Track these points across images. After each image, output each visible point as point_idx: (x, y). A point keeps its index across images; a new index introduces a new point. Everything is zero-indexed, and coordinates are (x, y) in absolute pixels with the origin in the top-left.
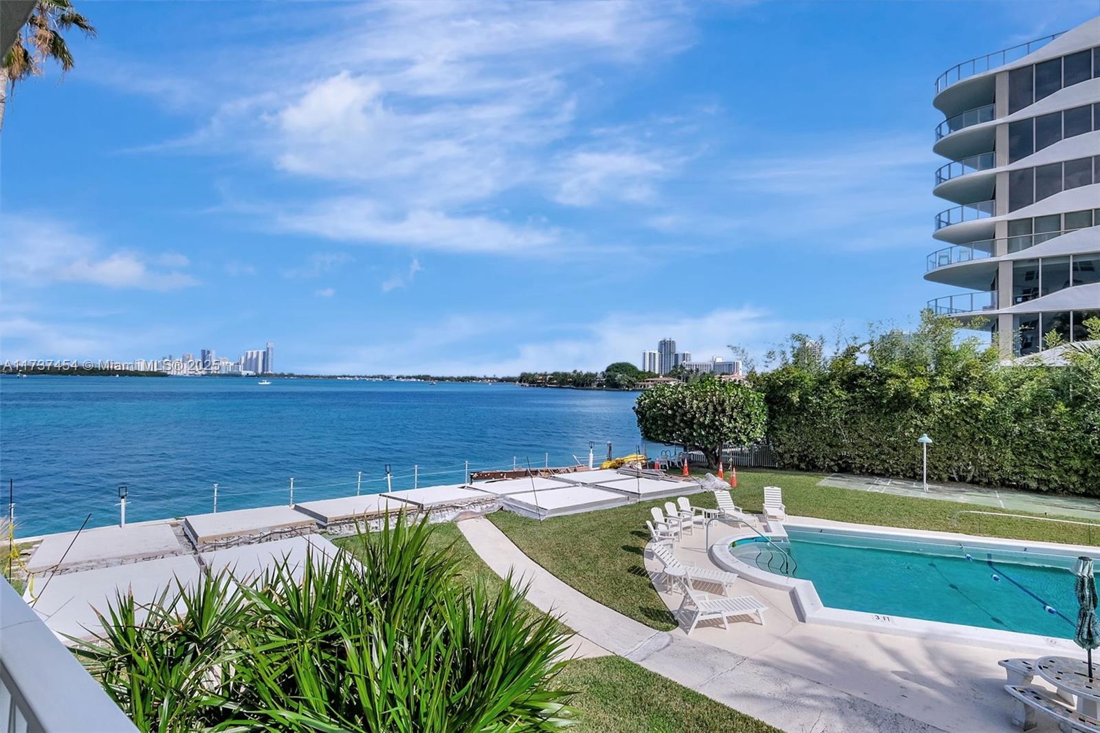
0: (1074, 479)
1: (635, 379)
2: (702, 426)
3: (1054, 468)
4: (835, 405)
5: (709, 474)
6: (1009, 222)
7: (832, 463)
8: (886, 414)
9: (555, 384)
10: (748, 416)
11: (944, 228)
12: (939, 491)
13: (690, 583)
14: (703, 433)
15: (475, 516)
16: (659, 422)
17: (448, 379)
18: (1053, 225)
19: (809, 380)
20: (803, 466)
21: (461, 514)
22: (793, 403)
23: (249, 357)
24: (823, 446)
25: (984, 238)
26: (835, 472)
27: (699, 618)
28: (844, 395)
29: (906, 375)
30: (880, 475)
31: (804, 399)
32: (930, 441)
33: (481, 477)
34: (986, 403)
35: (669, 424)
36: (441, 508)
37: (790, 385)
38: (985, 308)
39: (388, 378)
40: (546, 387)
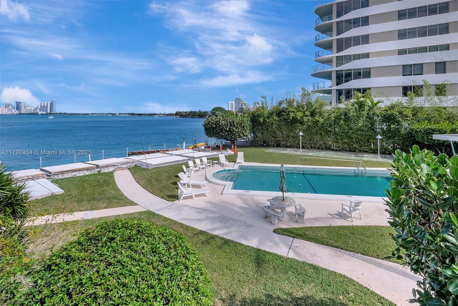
0: (346, 146)
1: (224, 113)
2: (226, 131)
3: (340, 142)
4: (274, 122)
5: (228, 149)
6: (337, 57)
7: (274, 143)
8: (290, 125)
9: (191, 116)
10: (243, 127)
11: (318, 58)
12: (305, 152)
13: (191, 186)
14: (226, 134)
15: (123, 169)
16: (211, 130)
17: (143, 114)
18: (349, 58)
19: (266, 114)
20: (265, 145)
21: (116, 168)
22: (260, 121)
23: (43, 105)
24: (271, 137)
25: (329, 62)
26: (275, 147)
27: (184, 196)
28: (277, 118)
29: (296, 111)
30: (290, 147)
31: (264, 121)
32: (302, 134)
33: (133, 154)
34: (320, 120)
35: (215, 131)
36: (107, 166)
37: (259, 116)
38: (329, 87)
39: (115, 114)
40: (187, 117)
